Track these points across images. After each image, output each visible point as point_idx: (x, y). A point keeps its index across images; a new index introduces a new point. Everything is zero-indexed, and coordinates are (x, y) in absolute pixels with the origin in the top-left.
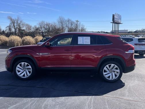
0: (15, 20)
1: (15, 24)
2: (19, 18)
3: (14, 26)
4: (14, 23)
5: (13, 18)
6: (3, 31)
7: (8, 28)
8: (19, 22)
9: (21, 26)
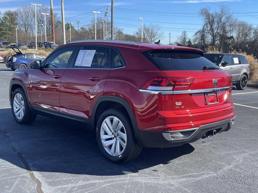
0: (214, 15)
1: (215, 26)
2: (224, 11)
3: (212, 30)
4: (211, 23)
5: (211, 12)
6: (189, 41)
7: (199, 36)
8: (223, 19)
9: (228, 28)
